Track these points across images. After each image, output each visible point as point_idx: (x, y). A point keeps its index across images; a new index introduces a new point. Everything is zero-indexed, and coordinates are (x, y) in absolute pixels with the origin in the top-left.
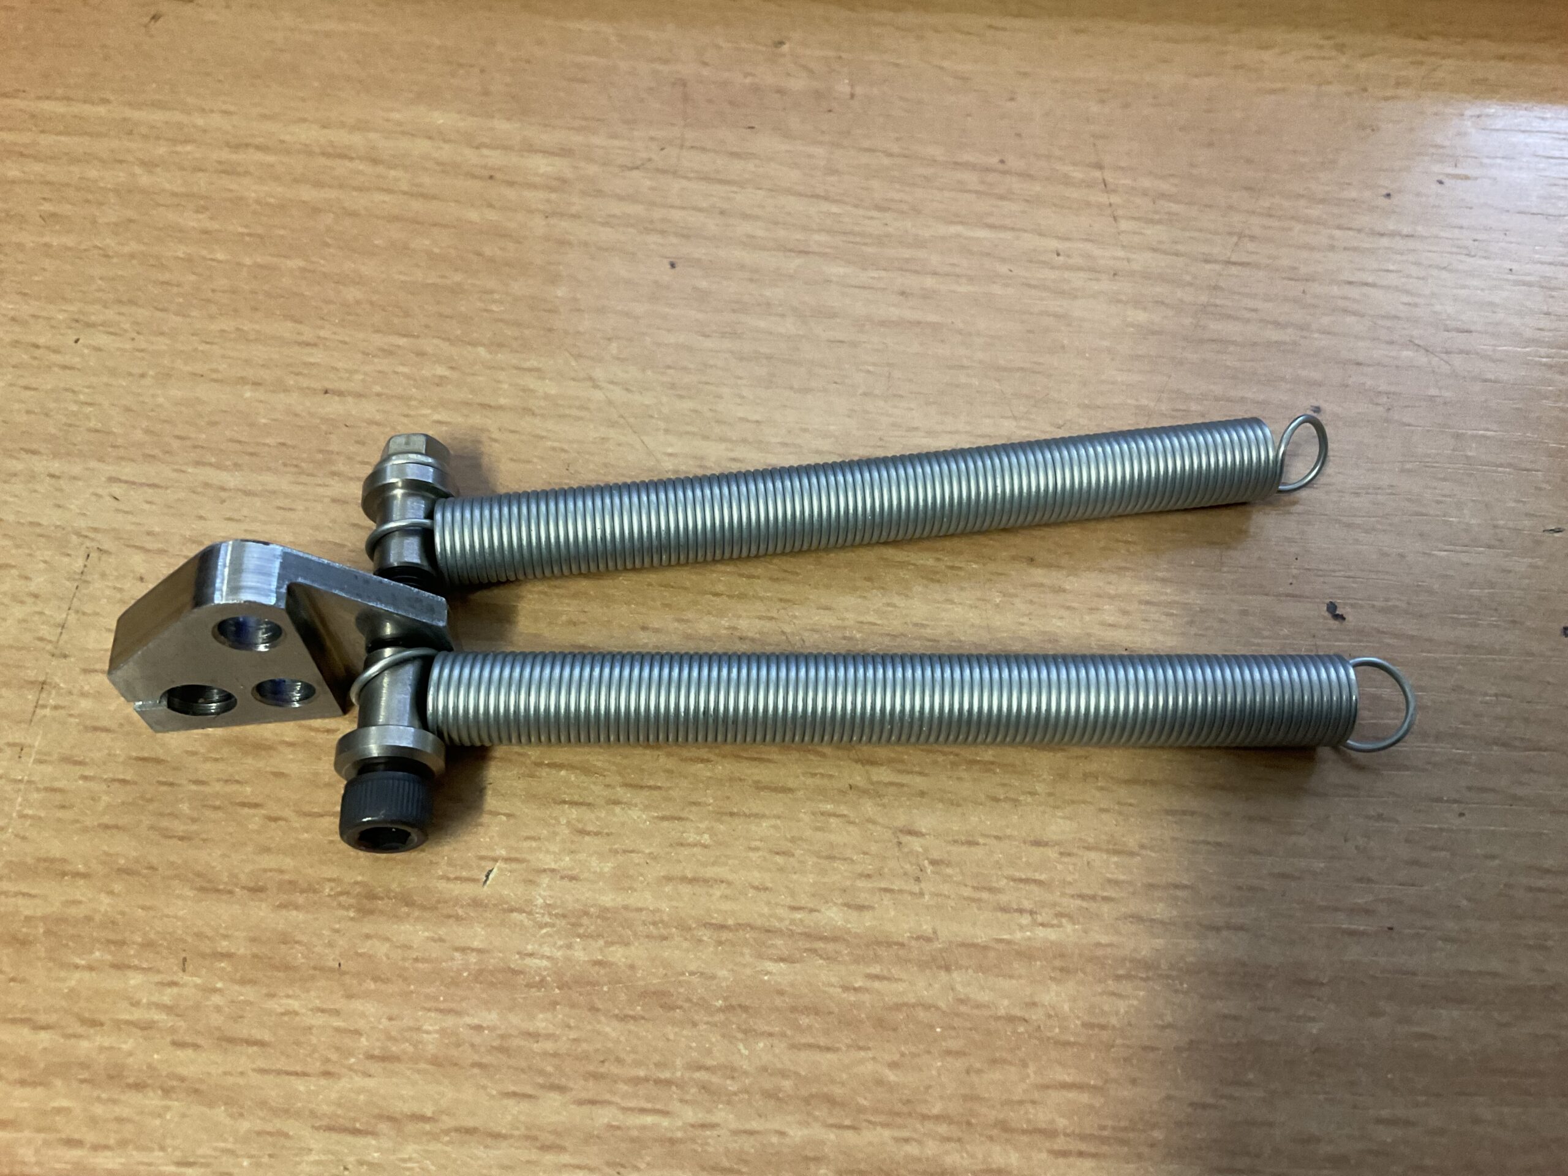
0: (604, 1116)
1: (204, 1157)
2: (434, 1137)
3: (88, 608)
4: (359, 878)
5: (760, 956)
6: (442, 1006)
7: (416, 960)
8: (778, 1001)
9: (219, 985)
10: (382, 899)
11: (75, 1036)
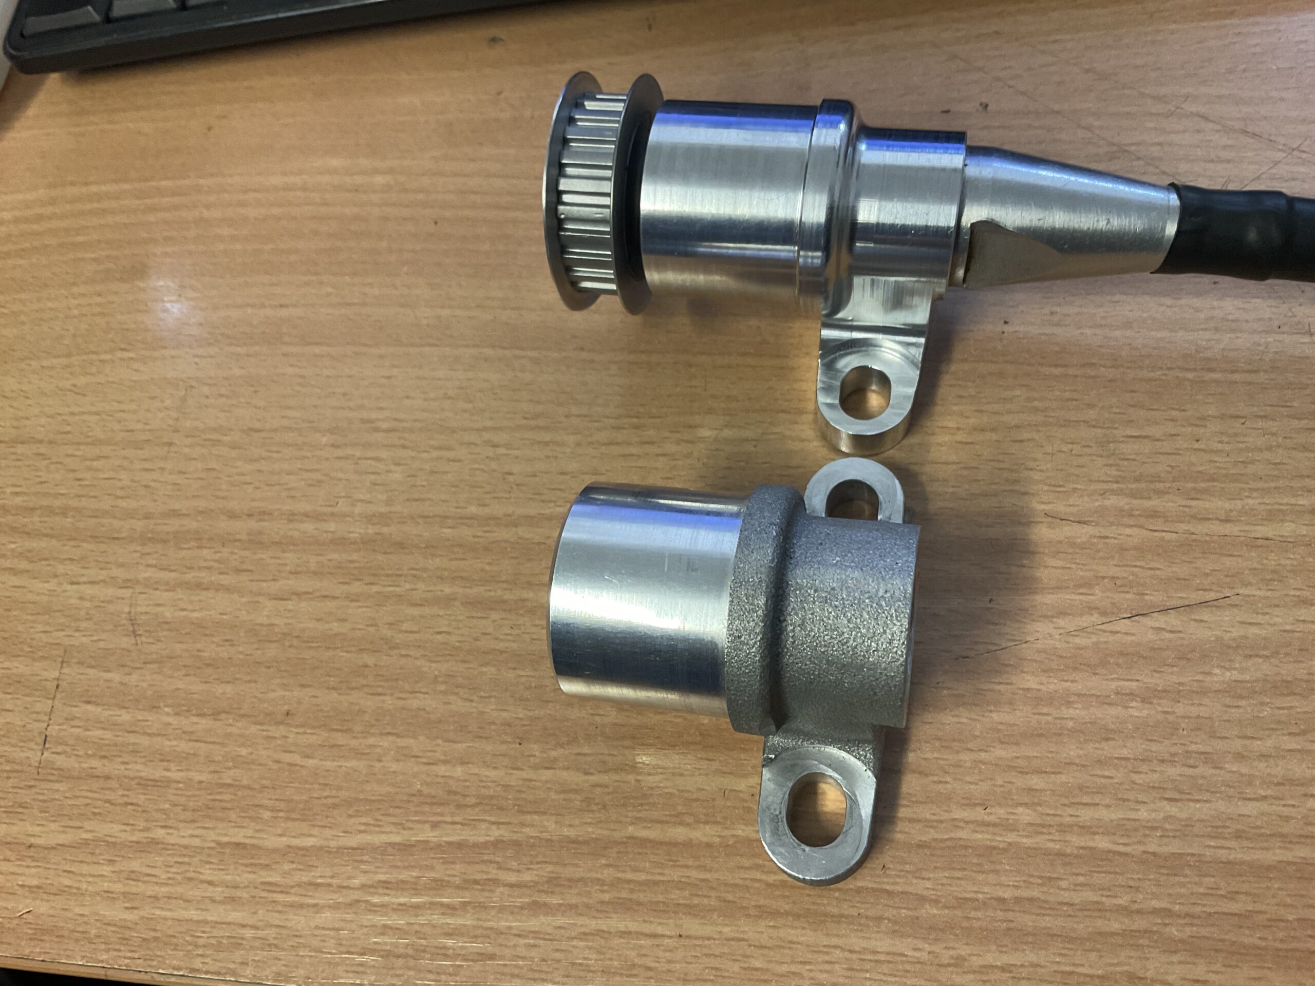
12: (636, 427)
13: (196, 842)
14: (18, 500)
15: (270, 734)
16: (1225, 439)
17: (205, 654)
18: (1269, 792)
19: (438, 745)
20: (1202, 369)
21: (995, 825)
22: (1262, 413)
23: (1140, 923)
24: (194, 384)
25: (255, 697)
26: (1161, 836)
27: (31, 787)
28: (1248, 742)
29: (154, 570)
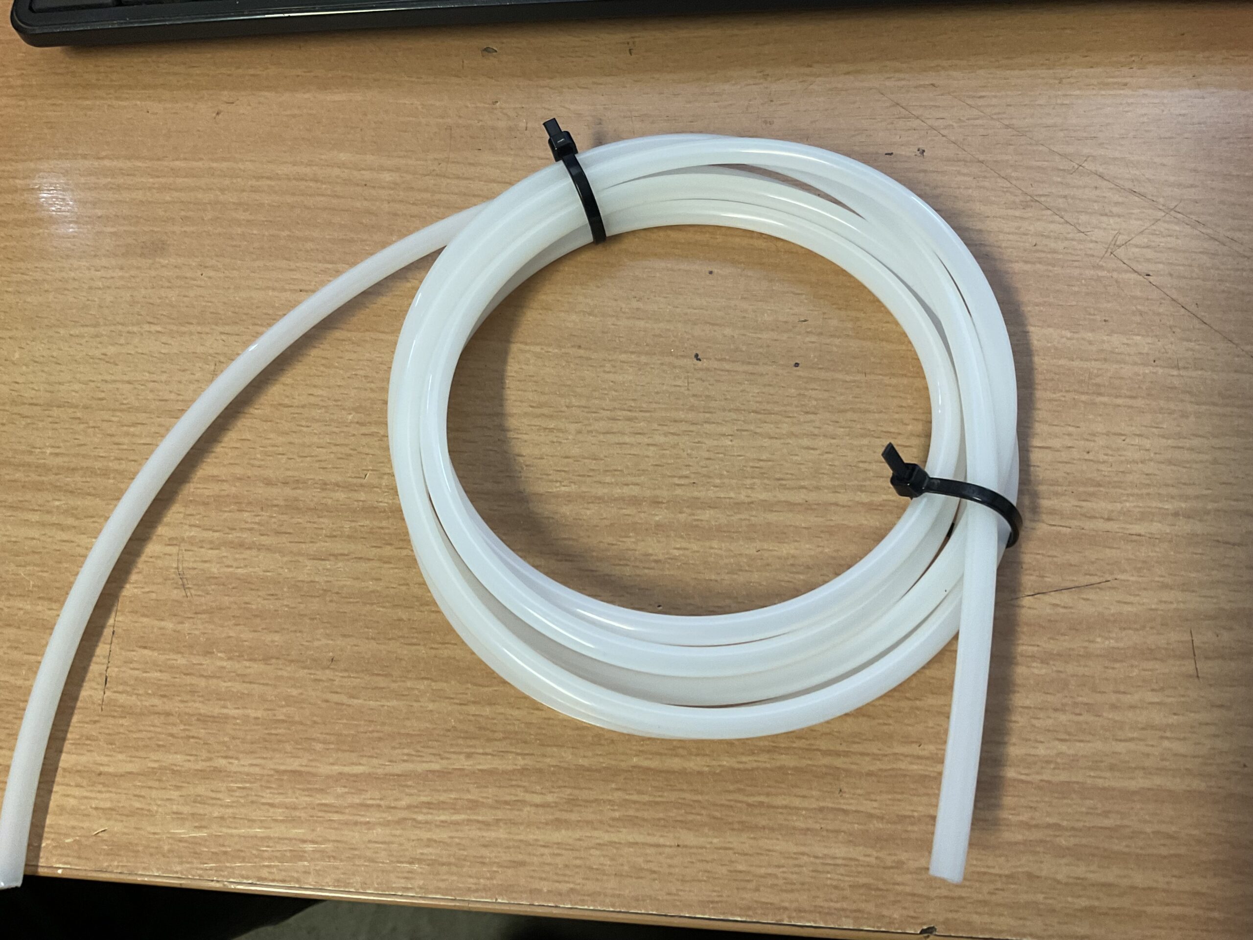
12: (630, 419)
13: (257, 770)
14: (59, 461)
15: (318, 677)
16: (1110, 452)
17: (254, 607)
18: (1135, 735)
19: (468, 688)
20: (1094, 393)
21: (927, 758)
22: (1138, 433)
23: (1036, 835)
24: (222, 359)
25: (302, 645)
26: (1054, 769)
27: (95, 722)
28: (1121, 696)
29: (198, 529)
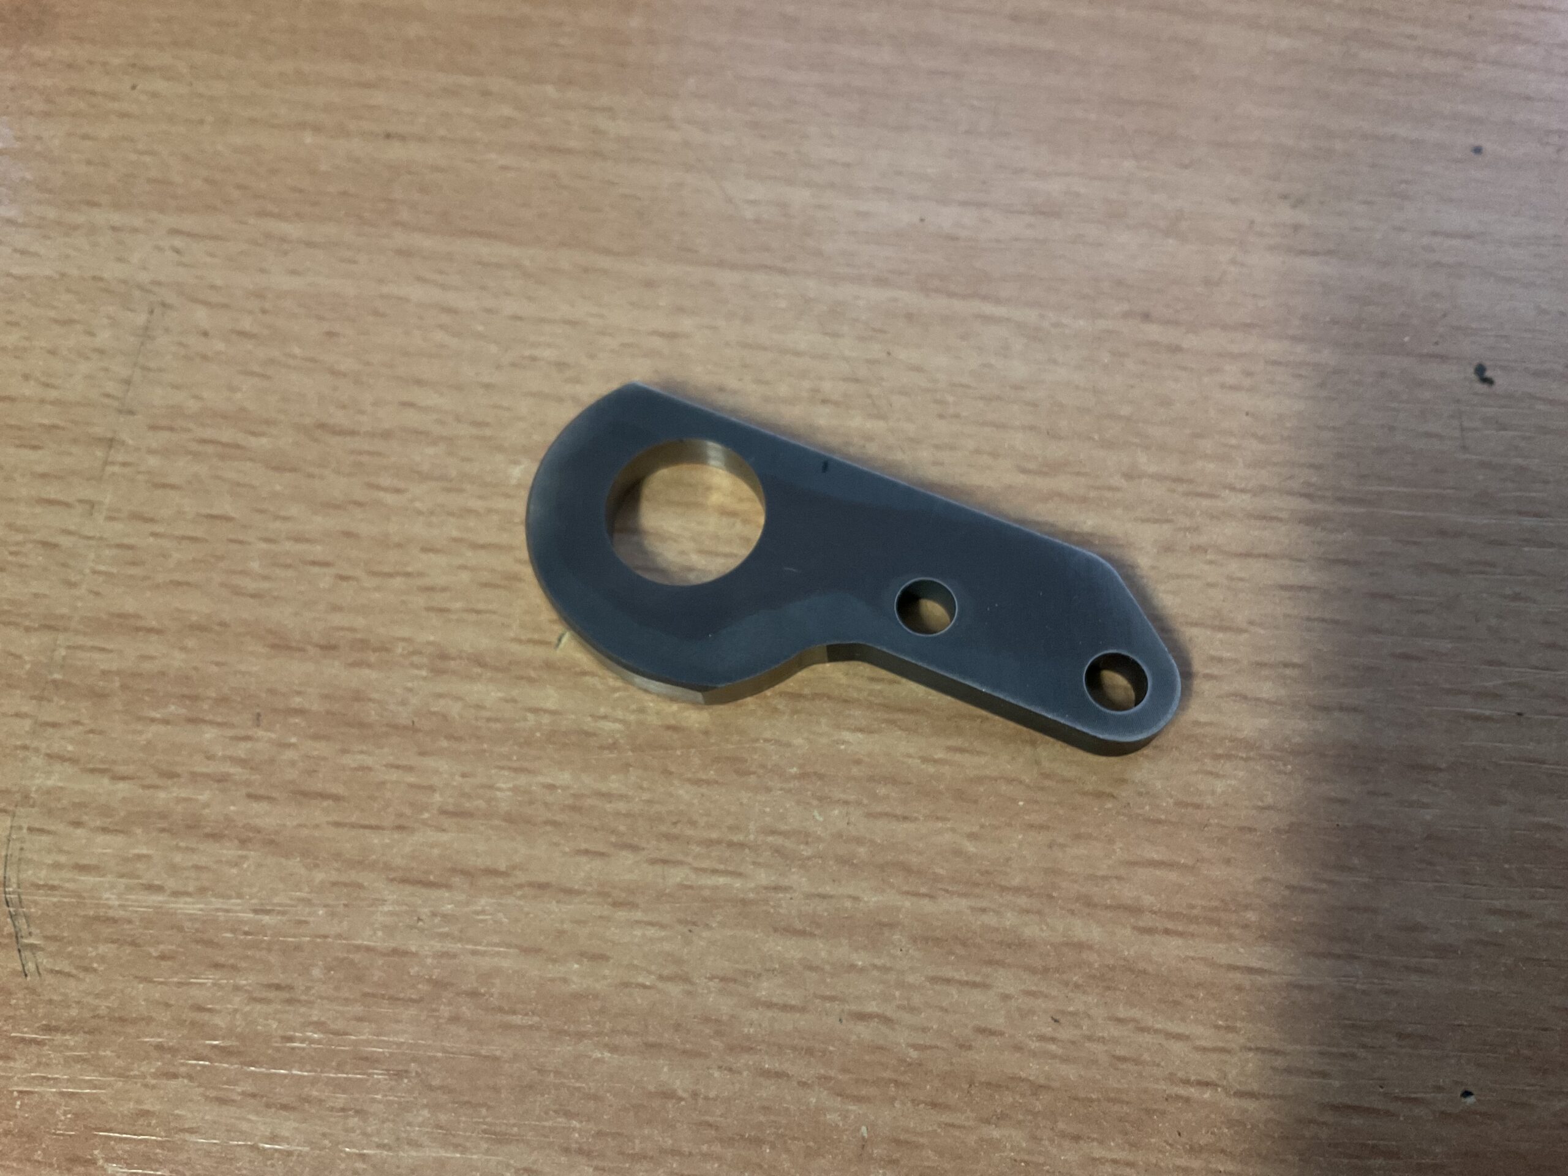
0: (677, 876)
1: (280, 905)
2: (508, 891)
3: (152, 364)
4: (432, 638)
5: (838, 727)
6: (515, 765)
7: (489, 720)
8: (855, 771)
9: (293, 740)
10: (453, 659)
11: (155, 787)
24: (171, 298)
25: (363, 1157)
29: (70, 769)
